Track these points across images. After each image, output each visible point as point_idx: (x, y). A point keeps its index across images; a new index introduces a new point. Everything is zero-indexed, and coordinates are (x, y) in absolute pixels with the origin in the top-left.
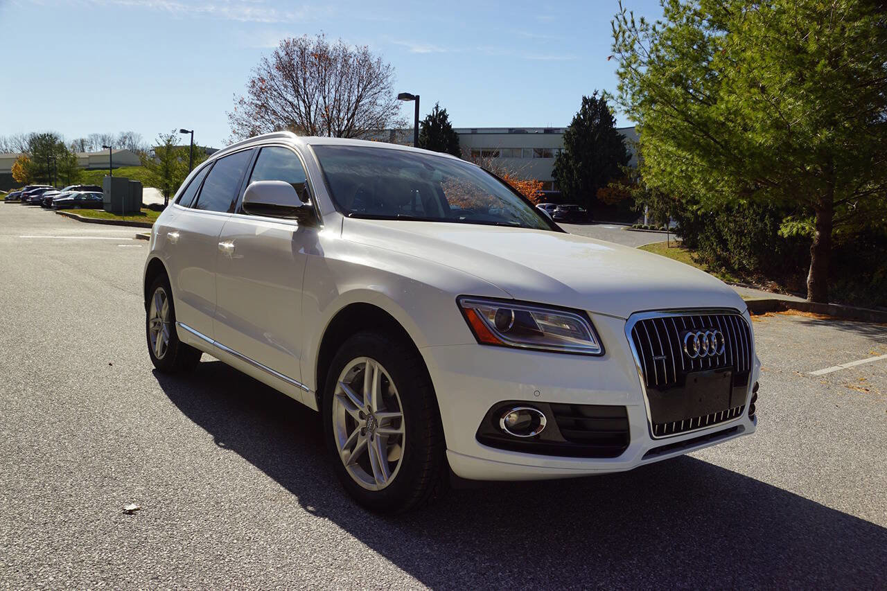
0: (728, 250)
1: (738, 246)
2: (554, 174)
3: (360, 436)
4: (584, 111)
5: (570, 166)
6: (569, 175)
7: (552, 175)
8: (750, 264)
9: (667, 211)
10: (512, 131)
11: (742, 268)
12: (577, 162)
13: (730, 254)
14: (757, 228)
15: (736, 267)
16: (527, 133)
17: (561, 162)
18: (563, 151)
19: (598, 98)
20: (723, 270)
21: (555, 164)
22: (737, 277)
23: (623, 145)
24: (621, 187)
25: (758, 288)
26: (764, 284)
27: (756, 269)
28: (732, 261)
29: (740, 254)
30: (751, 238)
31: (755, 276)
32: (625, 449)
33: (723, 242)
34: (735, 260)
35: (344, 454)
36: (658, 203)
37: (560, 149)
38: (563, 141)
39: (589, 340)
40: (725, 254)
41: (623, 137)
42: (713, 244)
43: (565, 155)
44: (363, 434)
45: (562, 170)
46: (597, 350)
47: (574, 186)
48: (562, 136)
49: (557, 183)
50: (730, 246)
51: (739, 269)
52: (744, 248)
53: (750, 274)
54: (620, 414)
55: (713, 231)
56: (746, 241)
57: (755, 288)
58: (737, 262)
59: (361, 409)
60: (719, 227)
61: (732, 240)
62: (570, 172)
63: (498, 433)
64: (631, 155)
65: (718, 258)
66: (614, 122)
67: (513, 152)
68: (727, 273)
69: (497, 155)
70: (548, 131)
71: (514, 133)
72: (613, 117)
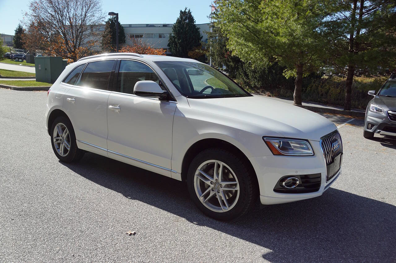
0: (249, 79)
1: (253, 77)
2: (169, 45)
3: (211, 191)
4: (181, 17)
5: (176, 41)
6: (175, 46)
7: (167, 46)
8: (258, 85)
9: (221, 62)
10: (148, 26)
11: (255, 86)
12: (179, 40)
13: (250, 80)
14: (261, 70)
15: (253, 86)
16: (155, 27)
17: (171, 40)
18: (173, 35)
19: (187, 11)
20: (247, 88)
21: (169, 41)
22: (253, 90)
23: (199, 32)
24: (201, 52)
25: (262, 95)
26: (264, 93)
27: (261, 87)
28: (251, 84)
29: (254, 80)
30: (259, 74)
31: (261, 90)
32: (319, 188)
33: (247, 75)
34: (252, 83)
35: (201, 199)
36: (218, 58)
37: (171, 34)
38: (172, 30)
39: (310, 150)
40: (248, 80)
41: (199, 29)
42: (242, 76)
43: (173, 37)
44: (213, 190)
45: (172, 43)
46: (312, 154)
47: (178, 50)
48: (172, 28)
49: (170, 49)
50: (250, 77)
51: (254, 87)
52: (256, 78)
53: (258, 89)
54: (319, 176)
55: (242, 71)
56: (257, 75)
57: (261, 95)
58: (253, 84)
59: (212, 180)
60: (245, 69)
61: (250, 75)
62: (176, 44)
63: (281, 187)
64: (202, 36)
65: (245, 82)
66: (195, 22)
67: (150, 36)
68: (249, 89)
69: (141, 36)
70: (165, 26)
71: (150, 27)
72: (194, 19)
